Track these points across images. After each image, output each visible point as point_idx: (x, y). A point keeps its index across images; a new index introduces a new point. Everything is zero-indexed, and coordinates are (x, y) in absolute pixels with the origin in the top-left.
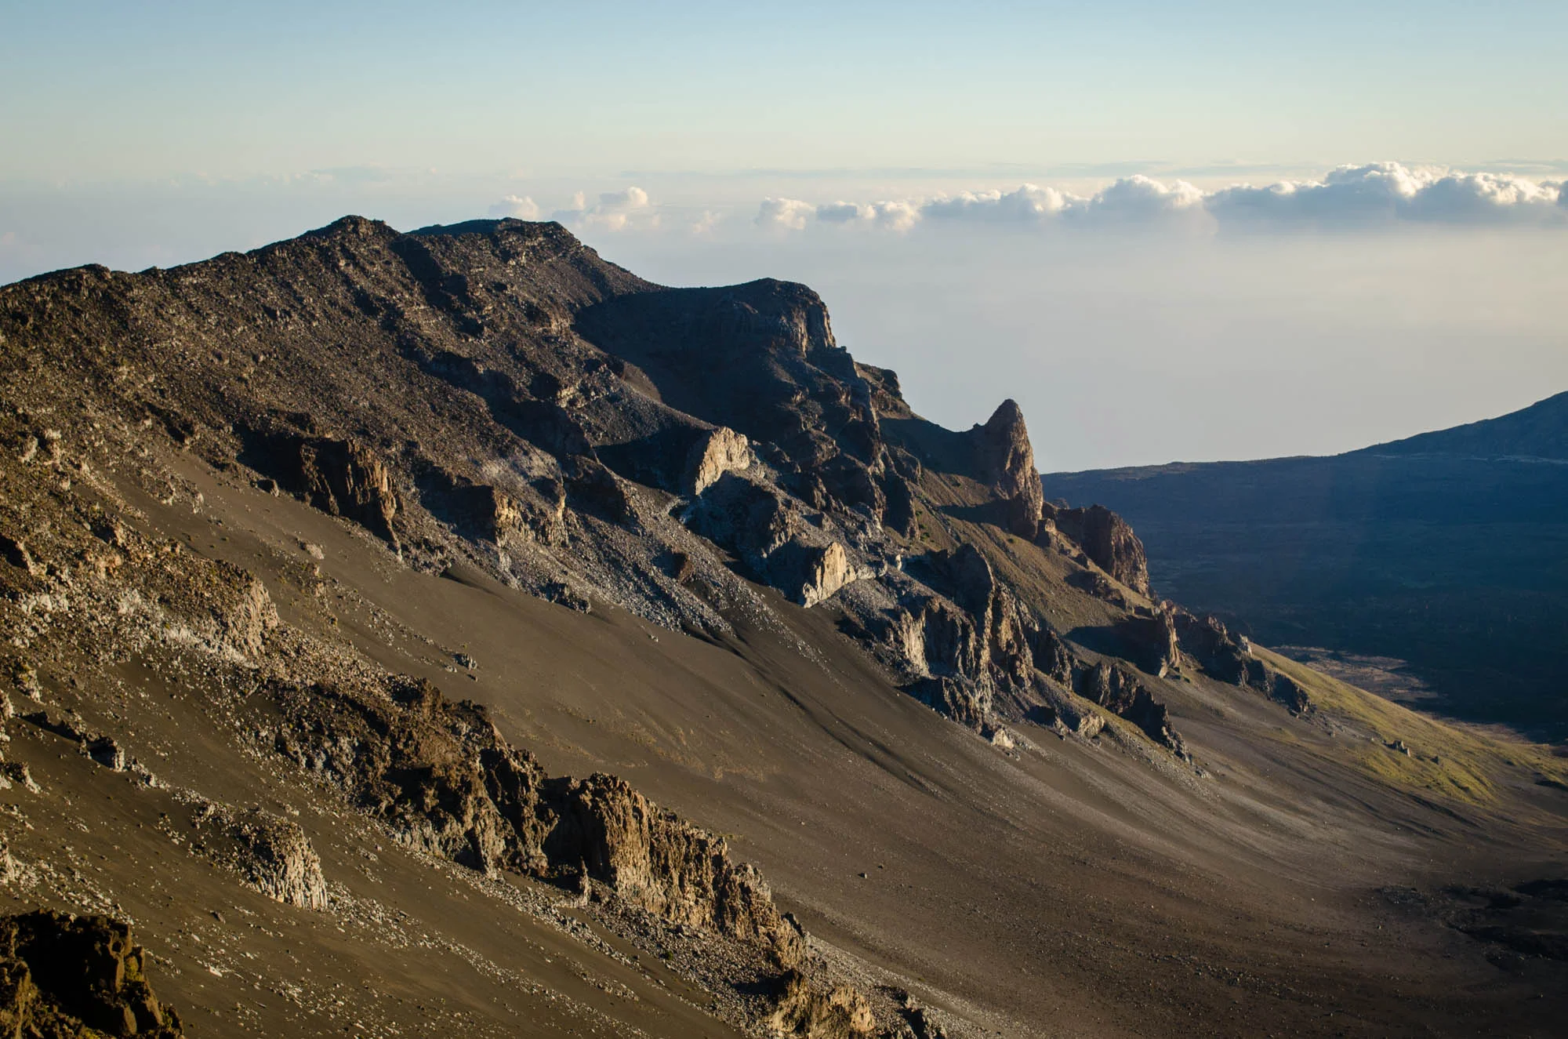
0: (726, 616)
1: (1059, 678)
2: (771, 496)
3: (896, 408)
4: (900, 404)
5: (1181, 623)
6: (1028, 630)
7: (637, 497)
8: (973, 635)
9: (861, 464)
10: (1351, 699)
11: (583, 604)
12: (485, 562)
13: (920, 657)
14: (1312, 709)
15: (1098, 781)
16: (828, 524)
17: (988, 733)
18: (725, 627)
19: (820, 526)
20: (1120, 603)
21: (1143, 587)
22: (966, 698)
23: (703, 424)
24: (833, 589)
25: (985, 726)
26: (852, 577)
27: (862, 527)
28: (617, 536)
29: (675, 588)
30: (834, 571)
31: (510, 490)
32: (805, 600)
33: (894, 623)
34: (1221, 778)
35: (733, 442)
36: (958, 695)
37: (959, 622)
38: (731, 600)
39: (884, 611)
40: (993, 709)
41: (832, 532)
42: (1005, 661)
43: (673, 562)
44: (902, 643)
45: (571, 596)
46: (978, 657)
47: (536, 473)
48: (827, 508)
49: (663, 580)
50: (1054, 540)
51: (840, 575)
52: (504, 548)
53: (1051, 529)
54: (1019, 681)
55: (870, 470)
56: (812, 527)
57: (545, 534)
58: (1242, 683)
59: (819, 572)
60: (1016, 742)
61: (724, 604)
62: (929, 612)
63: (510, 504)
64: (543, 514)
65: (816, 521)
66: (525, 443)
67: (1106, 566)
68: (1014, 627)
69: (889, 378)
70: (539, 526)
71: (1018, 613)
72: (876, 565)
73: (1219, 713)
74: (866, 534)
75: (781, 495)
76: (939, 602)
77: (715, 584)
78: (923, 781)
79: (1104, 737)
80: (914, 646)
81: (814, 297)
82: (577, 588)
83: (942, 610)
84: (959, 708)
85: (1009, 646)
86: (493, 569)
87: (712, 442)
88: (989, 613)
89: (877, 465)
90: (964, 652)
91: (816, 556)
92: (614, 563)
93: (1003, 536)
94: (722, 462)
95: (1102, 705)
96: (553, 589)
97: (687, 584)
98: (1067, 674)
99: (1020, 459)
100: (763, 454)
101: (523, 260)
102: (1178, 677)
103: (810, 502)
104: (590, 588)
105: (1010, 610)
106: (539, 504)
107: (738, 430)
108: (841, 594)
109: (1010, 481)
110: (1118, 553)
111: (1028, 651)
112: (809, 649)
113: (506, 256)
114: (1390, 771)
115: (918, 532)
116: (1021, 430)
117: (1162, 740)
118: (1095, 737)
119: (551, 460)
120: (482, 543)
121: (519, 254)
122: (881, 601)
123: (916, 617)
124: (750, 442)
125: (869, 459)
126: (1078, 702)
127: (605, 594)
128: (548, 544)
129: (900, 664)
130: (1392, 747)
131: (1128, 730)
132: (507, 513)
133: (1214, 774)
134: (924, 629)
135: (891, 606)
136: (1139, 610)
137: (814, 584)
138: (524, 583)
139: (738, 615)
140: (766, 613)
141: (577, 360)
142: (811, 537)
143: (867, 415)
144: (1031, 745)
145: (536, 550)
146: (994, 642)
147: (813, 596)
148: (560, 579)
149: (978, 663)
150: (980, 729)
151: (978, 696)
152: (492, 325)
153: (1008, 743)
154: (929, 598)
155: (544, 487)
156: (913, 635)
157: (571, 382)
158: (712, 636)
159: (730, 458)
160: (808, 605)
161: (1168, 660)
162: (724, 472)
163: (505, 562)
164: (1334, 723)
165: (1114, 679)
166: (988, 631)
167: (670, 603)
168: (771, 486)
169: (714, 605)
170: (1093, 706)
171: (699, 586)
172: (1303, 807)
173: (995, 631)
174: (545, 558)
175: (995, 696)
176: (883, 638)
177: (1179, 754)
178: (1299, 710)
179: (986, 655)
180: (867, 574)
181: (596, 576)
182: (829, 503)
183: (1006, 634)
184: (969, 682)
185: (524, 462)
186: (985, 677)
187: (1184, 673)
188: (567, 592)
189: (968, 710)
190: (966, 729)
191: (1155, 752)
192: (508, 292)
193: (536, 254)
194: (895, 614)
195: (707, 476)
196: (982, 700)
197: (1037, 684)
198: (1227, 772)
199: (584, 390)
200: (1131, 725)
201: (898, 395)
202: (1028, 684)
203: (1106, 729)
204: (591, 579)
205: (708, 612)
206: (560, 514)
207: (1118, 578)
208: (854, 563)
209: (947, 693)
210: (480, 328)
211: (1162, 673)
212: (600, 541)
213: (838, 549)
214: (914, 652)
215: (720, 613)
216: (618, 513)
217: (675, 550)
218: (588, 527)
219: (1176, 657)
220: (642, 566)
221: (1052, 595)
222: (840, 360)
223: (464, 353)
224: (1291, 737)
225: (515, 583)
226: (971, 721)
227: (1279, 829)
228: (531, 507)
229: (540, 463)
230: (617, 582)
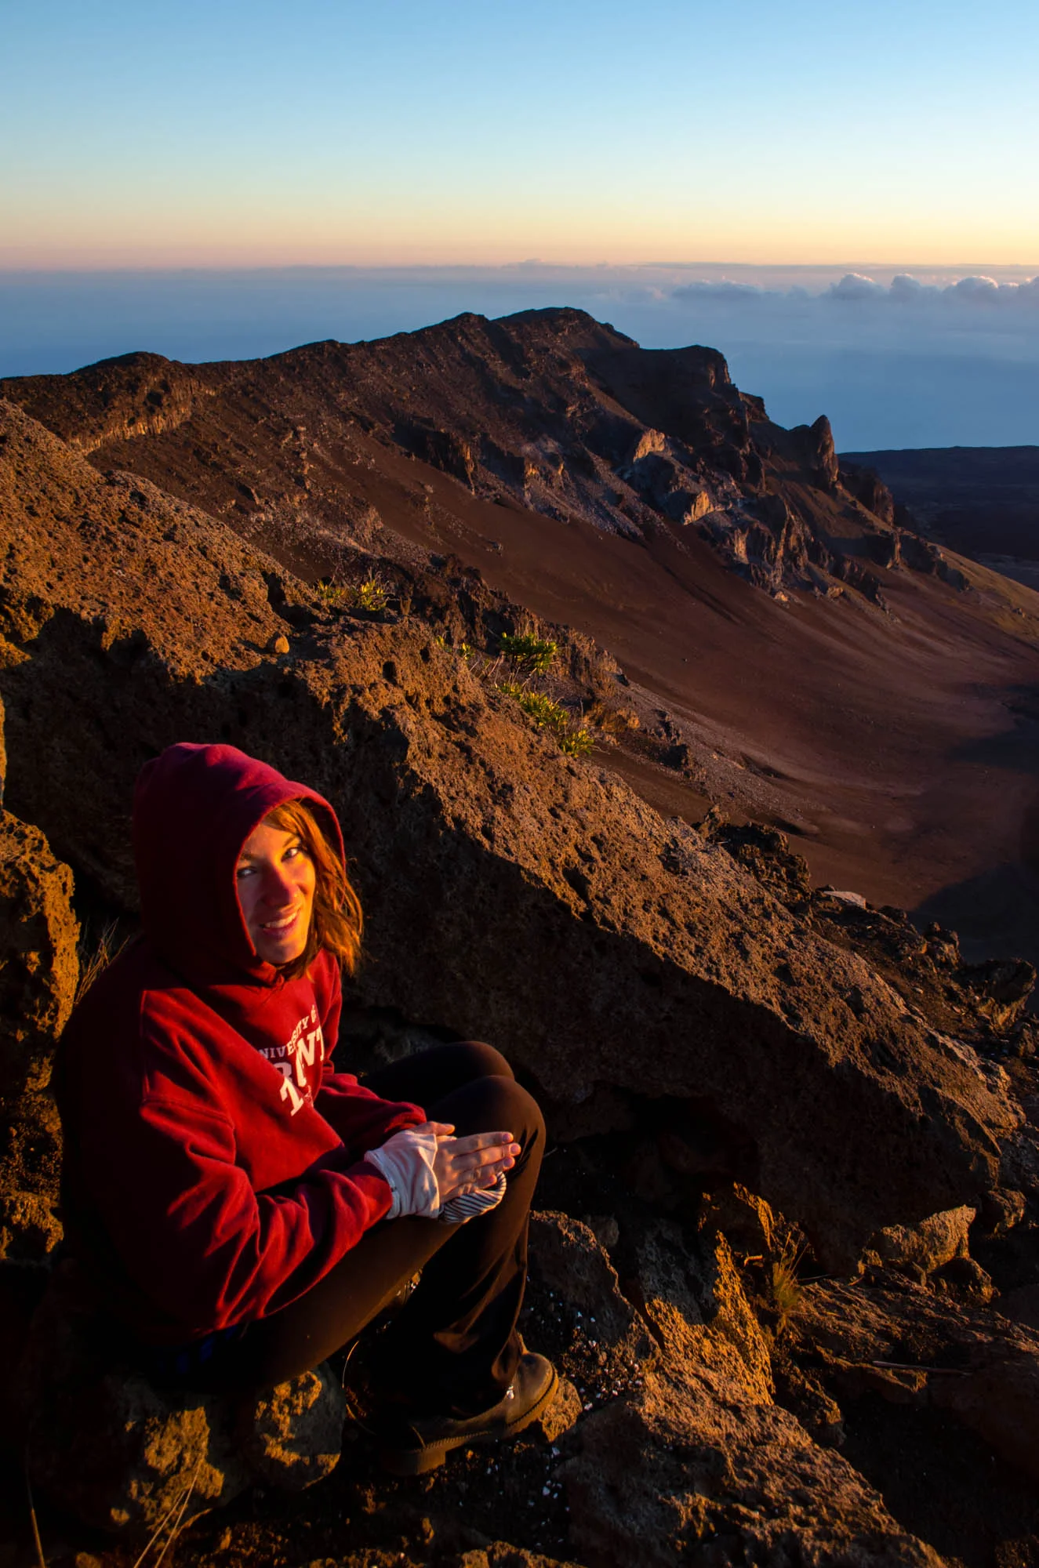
0: (641, 527)
1: (821, 566)
2: (672, 467)
3: (762, 418)
4: (763, 415)
5: (904, 540)
6: (807, 541)
7: (601, 466)
8: (774, 543)
9: (737, 449)
10: (1002, 583)
11: (566, 519)
12: (518, 496)
13: (743, 552)
14: (971, 589)
15: (830, 620)
16: (703, 481)
17: (773, 593)
18: (640, 533)
19: (698, 482)
20: (872, 528)
21: (890, 519)
22: (764, 575)
23: (642, 427)
24: (700, 515)
25: (772, 589)
26: (712, 509)
27: (721, 483)
28: (589, 484)
29: (617, 513)
30: (701, 507)
31: (535, 461)
32: (684, 521)
33: (731, 535)
34: (906, 623)
35: (656, 437)
36: (759, 573)
37: (766, 535)
38: (644, 518)
39: (726, 528)
40: (782, 581)
41: (705, 486)
42: (791, 556)
43: (618, 499)
44: (734, 545)
45: (560, 515)
46: (776, 554)
47: (549, 451)
48: (703, 474)
49: (610, 508)
50: (840, 493)
51: (704, 508)
52: (528, 489)
53: (839, 487)
54: (797, 567)
55: (741, 452)
56: (693, 483)
57: (551, 483)
58: (934, 573)
59: (693, 507)
60: (789, 599)
61: (641, 521)
62: (751, 530)
63: (533, 467)
64: (550, 472)
65: (697, 480)
66: (545, 436)
67: (870, 508)
68: (799, 539)
69: (759, 402)
70: (548, 478)
71: (803, 531)
72: (725, 504)
73: (915, 588)
74: (723, 487)
75: (678, 466)
76: (757, 524)
77: (637, 511)
78: (731, 616)
79: (841, 599)
80: (740, 547)
81: (721, 356)
82: (564, 511)
83: (758, 530)
84: (759, 580)
85: (794, 549)
86: (521, 500)
87: (644, 437)
88: (784, 531)
89: (746, 449)
90: (768, 550)
91: (692, 498)
92: (585, 499)
93: (810, 489)
94: (649, 447)
95: (844, 581)
96: (550, 510)
97: (623, 511)
98: (826, 564)
99: (826, 448)
100: (671, 443)
101: (566, 333)
102: (897, 569)
103: (694, 469)
104: (571, 510)
105: (798, 529)
106: (550, 467)
107: (659, 431)
108: (703, 518)
109: (819, 458)
110: (877, 501)
111: (805, 551)
112: (683, 547)
113: (558, 330)
114: (1007, 624)
115: (764, 486)
116: (828, 432)
117: (875, 601)
118: (836, 598)
119: (557, 444)
120: (517, 487)
121: (564, 330)
122: (725, 523)
123: (743, 532)
124: (666, 437)
125: (742, 445)
126: (829, 579)
127: (579, 514)
128: (552, 487)
129: (730, 555)
130: (1015, 611)
131: (855, 595)
132: (531, 472)
133: (903, 620)
134: (747, 538)
135: (730, 526)
136: (883, 531)
137: (690, 512)
138: (536, 507)
139: (648, 527)
140: (662, 527)
141: (579, 392)
142: (692, 487)
143: (744, 422)
144: (797, 600)
145: (544, 491)
146: (786, 546)
147: (689, 519)
148: (555, 506)
149: (775, 558)
150: (769, 591)
151: (772, 574)
152: (536, 372)
153: (784, 598)
154: (752, 523)
155: (553, 460)
156: (740, 542)
157: (574, 403)
158: (632, 537)
159: (653, 445)
160: (686, 523)
161: (893, 559)
162: (649, 453)
163: (527, 496)
164: (983, 596)
165: (852, 569)
166: (783, 540)
167: (613, 520)
168: (673, 461)
169: (635, 521)
170: (838, 582)
171: (629, 512)
172: (950, 640)
173: (787, 541)
174: (550, 494)
175: (784, 575)
176: (724, 542)
177: (884, 609)
178: (963, 589)
179: (780, 553)
180: (720, 509)
181: (575, 504)
182: (704, 470)
183: (793, 542)
184: (769, 566)
185: (544, 445)
186: (779, 564)
187: (901, 567)
188: (558, 512)
189: (764, 580)
190: (760, 590)
191: (869, 608)
192: (550, 352)
193: (573, 330)
194: (732, 530)
195: (640, 454)
196: (776, 577)
197: (808, 569)
198: (912, 621)
199: (581, 408)
200: (858, 593)
201: (763, 410)
202: (802, 568)
203: (843, 594)
204: (572, 506)
205: (631, 525)
206: (560, 473)
207: (876, 514)
208: (713, 503)
209: (753, 572)
210: (529, 374)
211: (889, 566)
212: (579, 485)
213: (704, 495)
214: (740, 550)
215: (637, 525)
216: (591, 473)
217: (618, 493)
218: (574, 479)
219: (898, 559)
220: (601, 500)
221: (834, 522)
222: (733, 390)
223: (519, 387)
224: (954, 603)
225: (531, 507)
226: (765, 587)
227: (931, 650)
228: (545, 469)
229: (551, 446)
230: (586, 508)
